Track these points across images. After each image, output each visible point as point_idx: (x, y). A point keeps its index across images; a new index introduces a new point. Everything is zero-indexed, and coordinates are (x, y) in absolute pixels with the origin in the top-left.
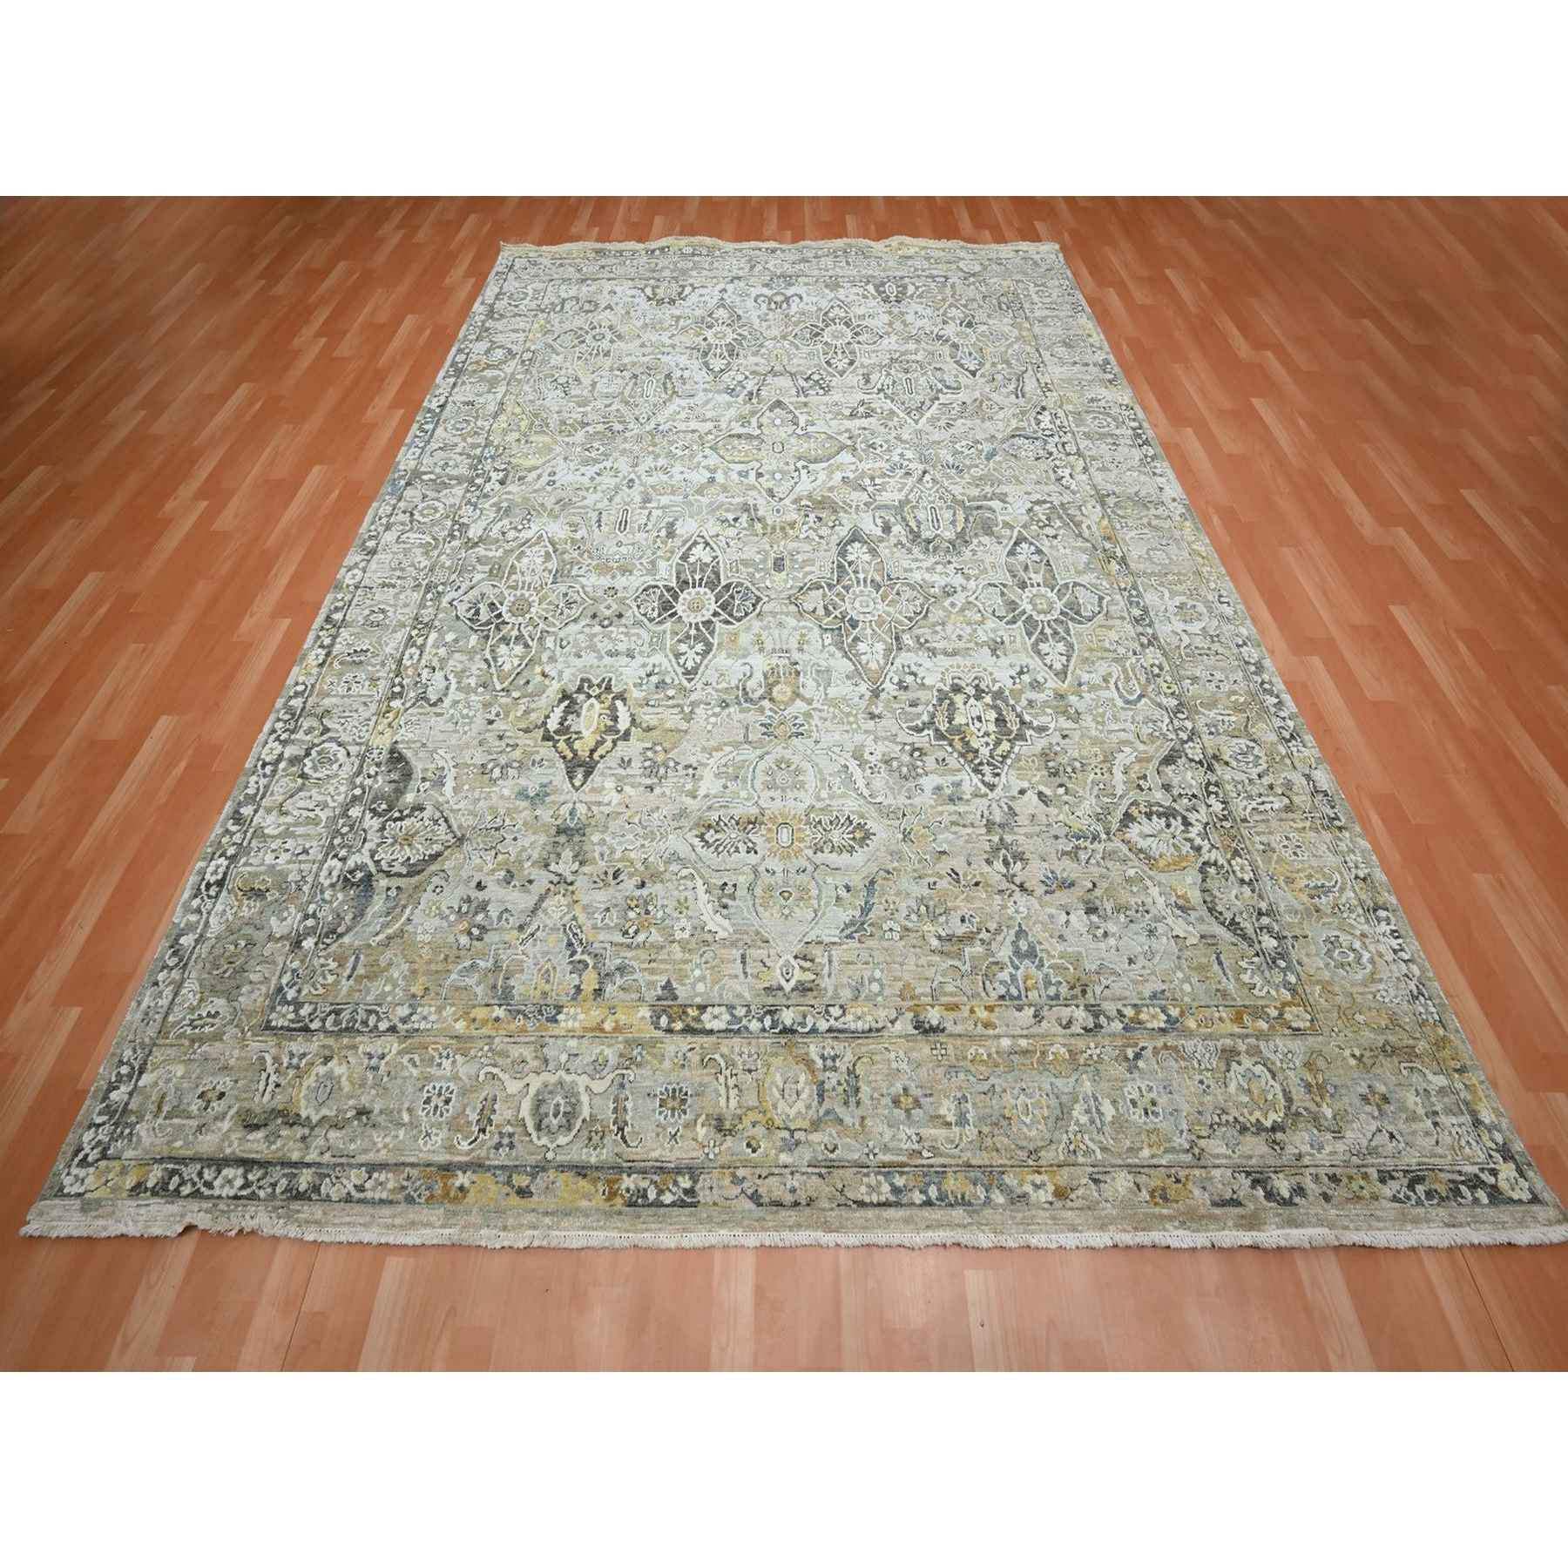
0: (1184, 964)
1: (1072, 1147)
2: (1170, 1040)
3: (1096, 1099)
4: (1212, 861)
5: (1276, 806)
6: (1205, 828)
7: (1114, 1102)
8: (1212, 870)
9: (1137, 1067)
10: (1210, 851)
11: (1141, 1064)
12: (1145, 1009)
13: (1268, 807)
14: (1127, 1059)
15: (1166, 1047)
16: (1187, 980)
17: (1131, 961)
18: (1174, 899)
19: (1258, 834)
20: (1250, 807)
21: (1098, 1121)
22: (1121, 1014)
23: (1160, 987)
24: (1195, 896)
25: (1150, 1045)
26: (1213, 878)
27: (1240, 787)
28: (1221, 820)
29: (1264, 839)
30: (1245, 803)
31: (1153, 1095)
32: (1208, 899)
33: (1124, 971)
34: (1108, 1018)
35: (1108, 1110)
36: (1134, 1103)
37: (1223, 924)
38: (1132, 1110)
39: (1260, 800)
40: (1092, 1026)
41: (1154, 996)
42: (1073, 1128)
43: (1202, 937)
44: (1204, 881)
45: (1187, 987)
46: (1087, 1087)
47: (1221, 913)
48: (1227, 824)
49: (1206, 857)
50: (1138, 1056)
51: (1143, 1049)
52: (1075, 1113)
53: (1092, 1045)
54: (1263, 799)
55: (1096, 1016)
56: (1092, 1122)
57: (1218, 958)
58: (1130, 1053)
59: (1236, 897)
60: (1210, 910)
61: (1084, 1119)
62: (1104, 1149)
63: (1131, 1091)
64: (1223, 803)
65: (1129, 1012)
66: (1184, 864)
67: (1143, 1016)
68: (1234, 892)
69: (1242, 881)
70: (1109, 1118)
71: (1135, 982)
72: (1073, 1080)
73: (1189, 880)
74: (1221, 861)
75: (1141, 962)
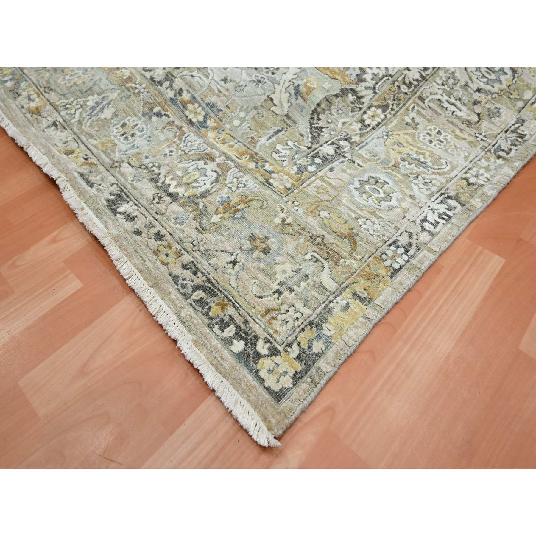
0: (254, 113)
1: (68, 106)
2: (186, 128)
3: (109, 104)
4: (360, 94)
5: (459, 113)
6: (384, 76)
7: (115, 115)
8: (351, 97)
9: (150, 117)
10: (367, 88)
11: (154, 118)
12: (197, 105)
13: (453, 108)
14: (151, 109)
15: (180, 128)
16: (243, 120)
17: (225, 80)
18: (300, 82)
19: (418, 112)
20: (438, 97)
21: (95, 112)
22: (181, 91)
23: (220, 105)
24: (318, 96)
25: (172, 119)
26: (344, 101)
27: (451, 81)
28: (404, 83)
29: (418, 120)
30: (440, 92)
31: (138, 133)
32: (323, 106)
33: (213, 79)
34: (171, 86)
35: (108, 113)
36: (124, 125)
37: (311, 124)
38: (119, 126)
39: (453, 100)
40: (157, 79)
41: (212, 106)
42: (81, 101)
43: (287, 116)
44: (337, 96)
45: (236, 123)
46: (114, 95)
47: (319, 119)
48: (404, 89)
49: (360, 88)
50: (159, 115)
51: (166, 115)
52: (90, 98)
53: (144, 85)
54: (458, 103)
55: (166, 79)
56: (93, 108)
57: (279, 131)
58: (157, 109)
59: (344, 123)
60: (314, 111)
61: (90, 104)
62: (80, 122)
63: (131, 121)
64: (421, 76)
65: (186, 96)
66: (337, 77)
67: (190, 106)
68: (346, 120)
69: (362, 121)
70: (102, 116)
71: (211, 89)
72: (112, 87)
73: (327, 86)
74: (366, 100)
75: (229, 85)
